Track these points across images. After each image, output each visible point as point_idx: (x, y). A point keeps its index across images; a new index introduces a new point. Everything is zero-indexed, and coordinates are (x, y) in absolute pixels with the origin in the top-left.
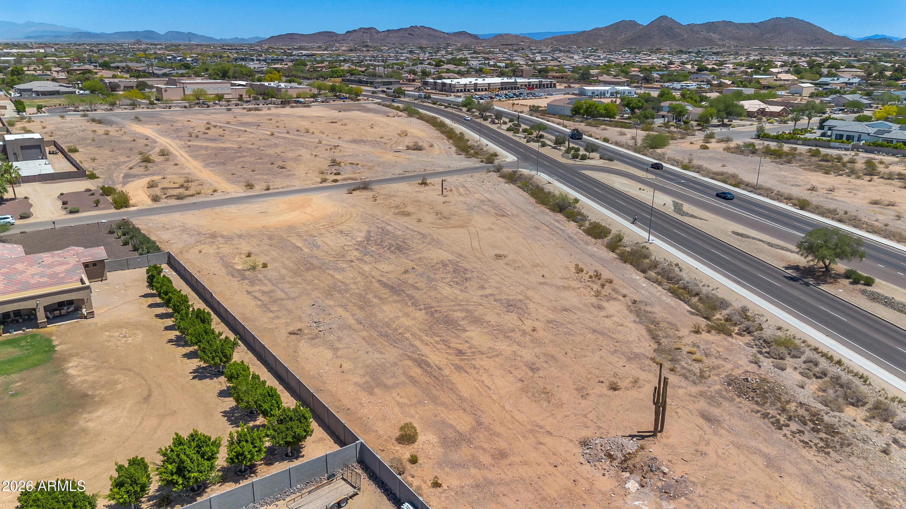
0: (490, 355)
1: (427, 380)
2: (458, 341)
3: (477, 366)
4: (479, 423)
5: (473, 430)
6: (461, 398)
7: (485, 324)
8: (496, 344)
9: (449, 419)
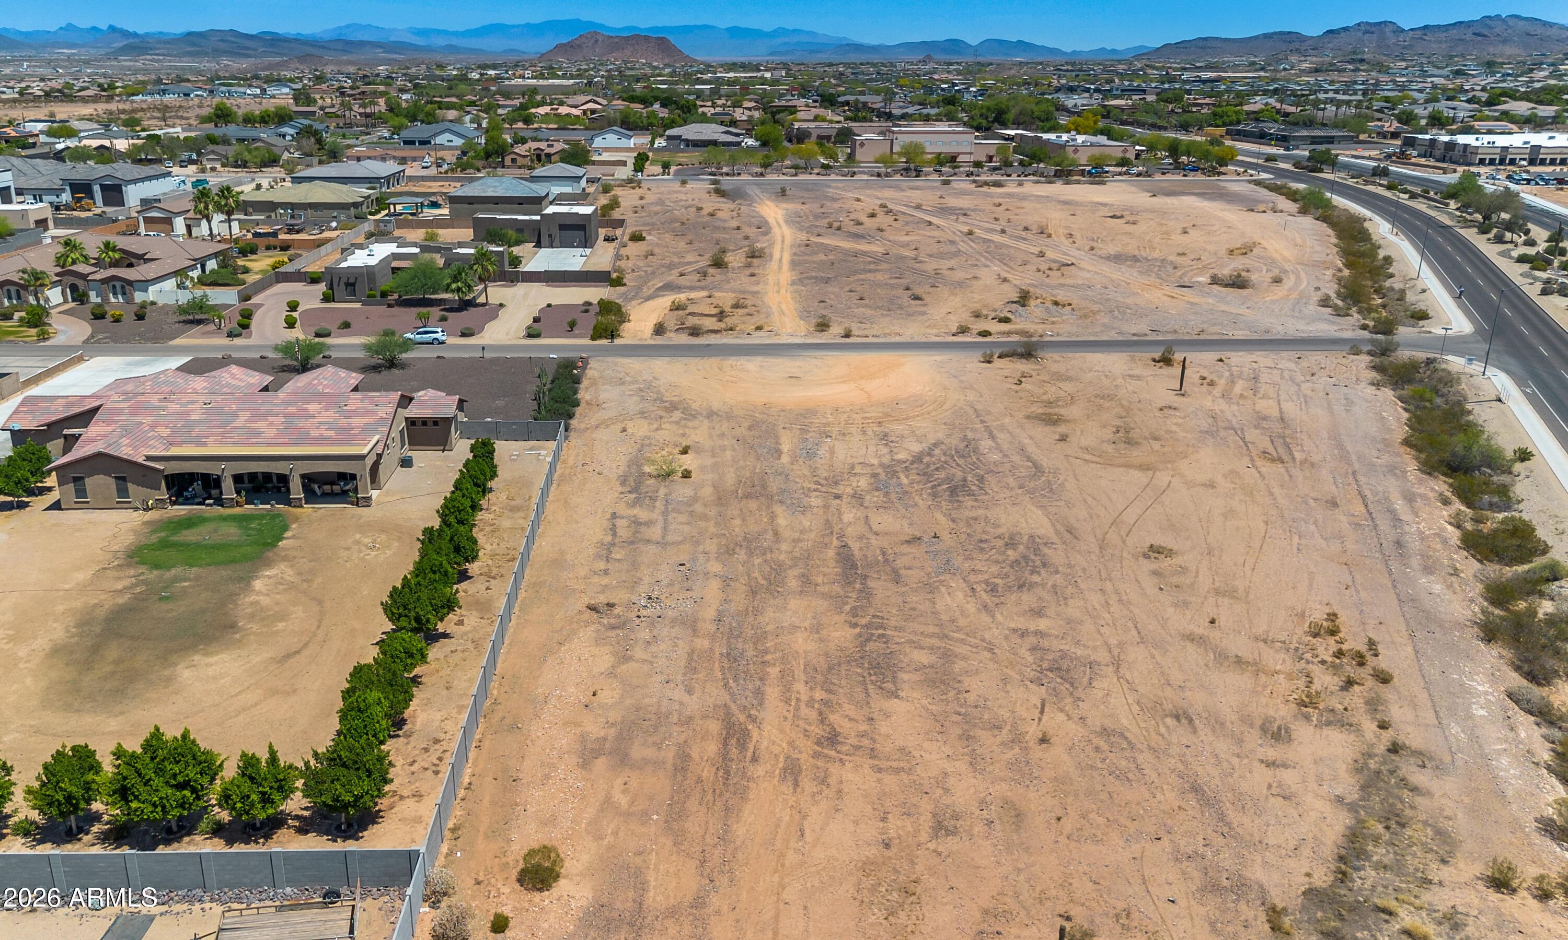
0: (883, 764)
1: (707, 773)
2: (852, 714)
3: (832, 780)
4: (699, 902)
5: (672, 913)
6: (724, 838)
7: (952, 694)
8: (926, 745)
9: (656, 869)
